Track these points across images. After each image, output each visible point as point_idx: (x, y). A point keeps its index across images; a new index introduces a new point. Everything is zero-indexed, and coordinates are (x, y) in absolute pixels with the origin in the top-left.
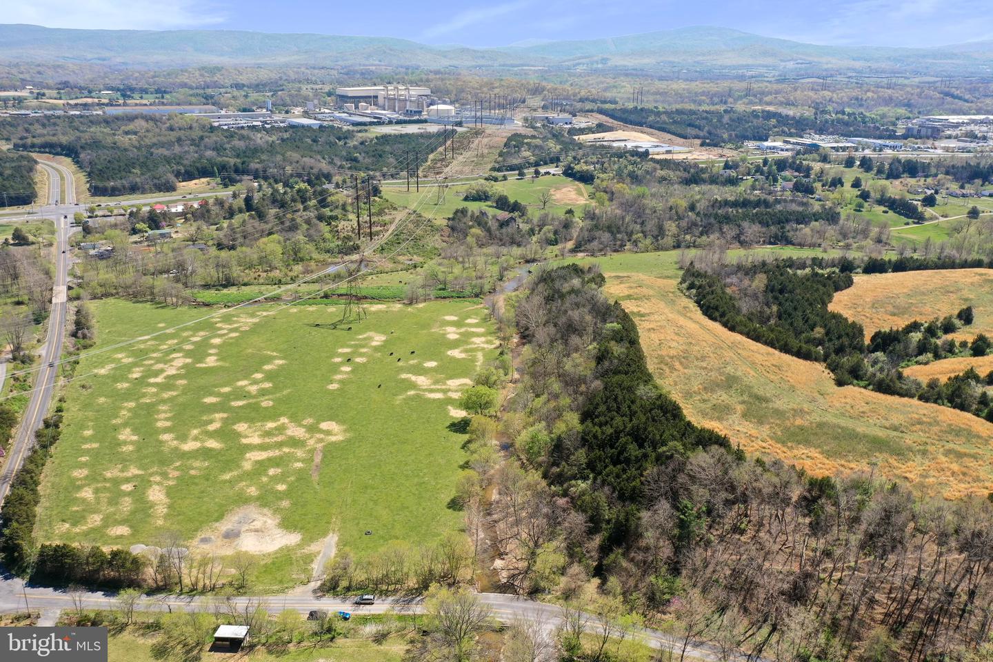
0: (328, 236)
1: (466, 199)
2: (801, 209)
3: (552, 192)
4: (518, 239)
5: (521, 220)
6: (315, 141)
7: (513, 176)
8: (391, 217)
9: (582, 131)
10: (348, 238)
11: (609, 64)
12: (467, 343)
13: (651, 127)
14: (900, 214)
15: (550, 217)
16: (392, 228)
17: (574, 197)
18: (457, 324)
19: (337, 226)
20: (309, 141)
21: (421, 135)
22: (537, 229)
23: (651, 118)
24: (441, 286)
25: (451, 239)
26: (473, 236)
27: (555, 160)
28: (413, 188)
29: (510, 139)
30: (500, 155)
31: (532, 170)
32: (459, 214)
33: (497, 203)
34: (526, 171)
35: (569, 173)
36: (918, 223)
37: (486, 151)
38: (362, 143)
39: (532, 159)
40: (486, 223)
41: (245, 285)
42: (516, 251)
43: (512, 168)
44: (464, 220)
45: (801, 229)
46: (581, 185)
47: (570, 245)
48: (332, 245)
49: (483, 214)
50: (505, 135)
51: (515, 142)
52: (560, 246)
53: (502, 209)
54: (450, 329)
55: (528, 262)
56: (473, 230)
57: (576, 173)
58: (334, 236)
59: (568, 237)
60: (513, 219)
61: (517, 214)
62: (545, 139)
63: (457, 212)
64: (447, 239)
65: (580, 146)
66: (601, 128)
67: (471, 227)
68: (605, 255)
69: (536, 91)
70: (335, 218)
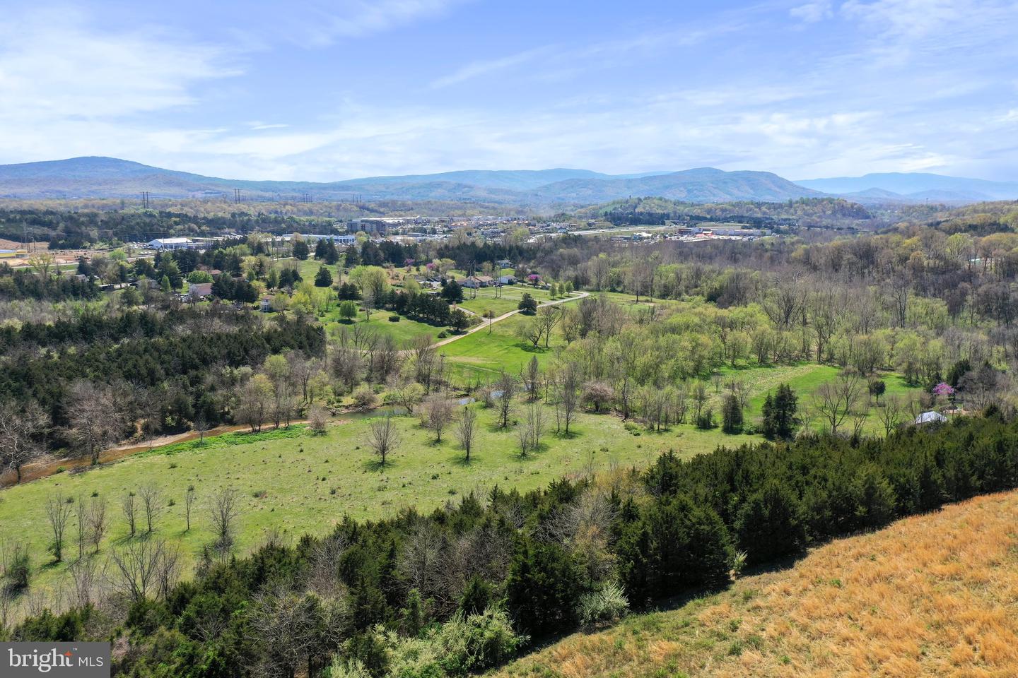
2: (234, 329)
14: (420, 320)
36: (456, 333)
45: (245, 378)
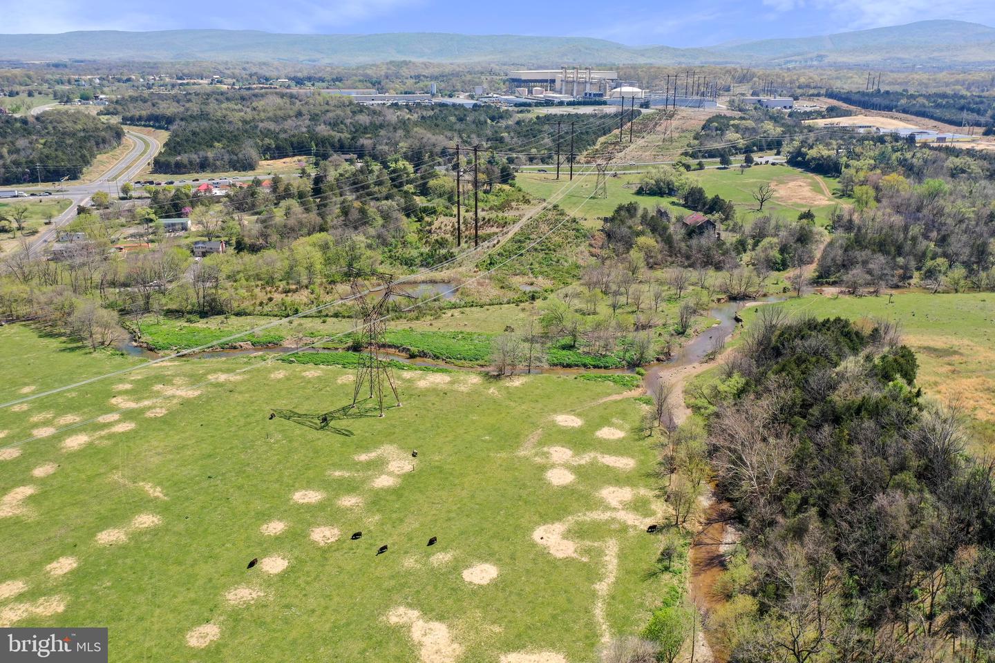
0: (412, 237)
1: (640, 192)
3: (772, 186)
4: (718, 257)
5: (723, 227)
6: (461, 120)
7: (712, 165)
8: (517, 213)
9: (808, 115)
10: (442, 243)
11: (826, 60)
12: (590, 503)
13: (905, 111)
15: (773, 223)
16: (514, 230)
17: (809, 194)
18: (579, 440)
19: (430, 224)
20: (453, 119)
21: (595, 116)
22: (750, 241)
23: (903, 101)
24: (567, 340)
25: (604, 253)
26: (640, 249)
27: (774, 145)
28: (564, 176)
29: (710, 121)
30: (695, 138)
31: (742, 157)
32: (623, 213)
33: (686, 199)
34: (732, 158)
35: (798, 161)
37: (676, 135)
38: (518, 123)
39: (742, 143)
40: (665, 229)
41: (238, 314)
42: (714, 278)
43: (711, 154)
44: (630, 222)
46: (819, 179)
47: (810, 271)
48: (415, 253)
49: (662, 214)
50: (703, 117)
51: (717, 125)
52: (791, 273)
53: (694, 208)
54: (560, 453)
55: (733, 298)
56: (641, 240)
57: (809, 161)
58: (421, 239)
59: (805, 258)
60: (711, 224)
61: (716, 216)
62: (759, 120)
63: (620, 208)
64: (598, 251)
65: (810, 129)
66: (832, 112)
67: (639, 234)
68: (876, 293)
69: (743, 79)
70: (432, 212)
